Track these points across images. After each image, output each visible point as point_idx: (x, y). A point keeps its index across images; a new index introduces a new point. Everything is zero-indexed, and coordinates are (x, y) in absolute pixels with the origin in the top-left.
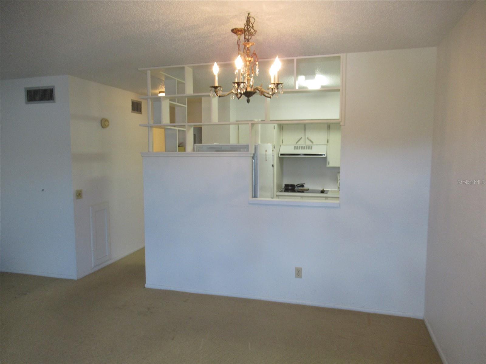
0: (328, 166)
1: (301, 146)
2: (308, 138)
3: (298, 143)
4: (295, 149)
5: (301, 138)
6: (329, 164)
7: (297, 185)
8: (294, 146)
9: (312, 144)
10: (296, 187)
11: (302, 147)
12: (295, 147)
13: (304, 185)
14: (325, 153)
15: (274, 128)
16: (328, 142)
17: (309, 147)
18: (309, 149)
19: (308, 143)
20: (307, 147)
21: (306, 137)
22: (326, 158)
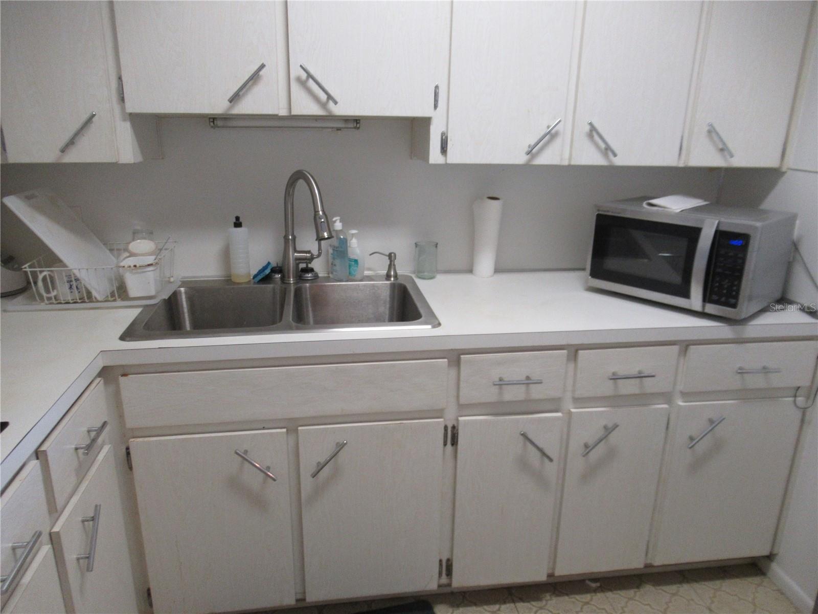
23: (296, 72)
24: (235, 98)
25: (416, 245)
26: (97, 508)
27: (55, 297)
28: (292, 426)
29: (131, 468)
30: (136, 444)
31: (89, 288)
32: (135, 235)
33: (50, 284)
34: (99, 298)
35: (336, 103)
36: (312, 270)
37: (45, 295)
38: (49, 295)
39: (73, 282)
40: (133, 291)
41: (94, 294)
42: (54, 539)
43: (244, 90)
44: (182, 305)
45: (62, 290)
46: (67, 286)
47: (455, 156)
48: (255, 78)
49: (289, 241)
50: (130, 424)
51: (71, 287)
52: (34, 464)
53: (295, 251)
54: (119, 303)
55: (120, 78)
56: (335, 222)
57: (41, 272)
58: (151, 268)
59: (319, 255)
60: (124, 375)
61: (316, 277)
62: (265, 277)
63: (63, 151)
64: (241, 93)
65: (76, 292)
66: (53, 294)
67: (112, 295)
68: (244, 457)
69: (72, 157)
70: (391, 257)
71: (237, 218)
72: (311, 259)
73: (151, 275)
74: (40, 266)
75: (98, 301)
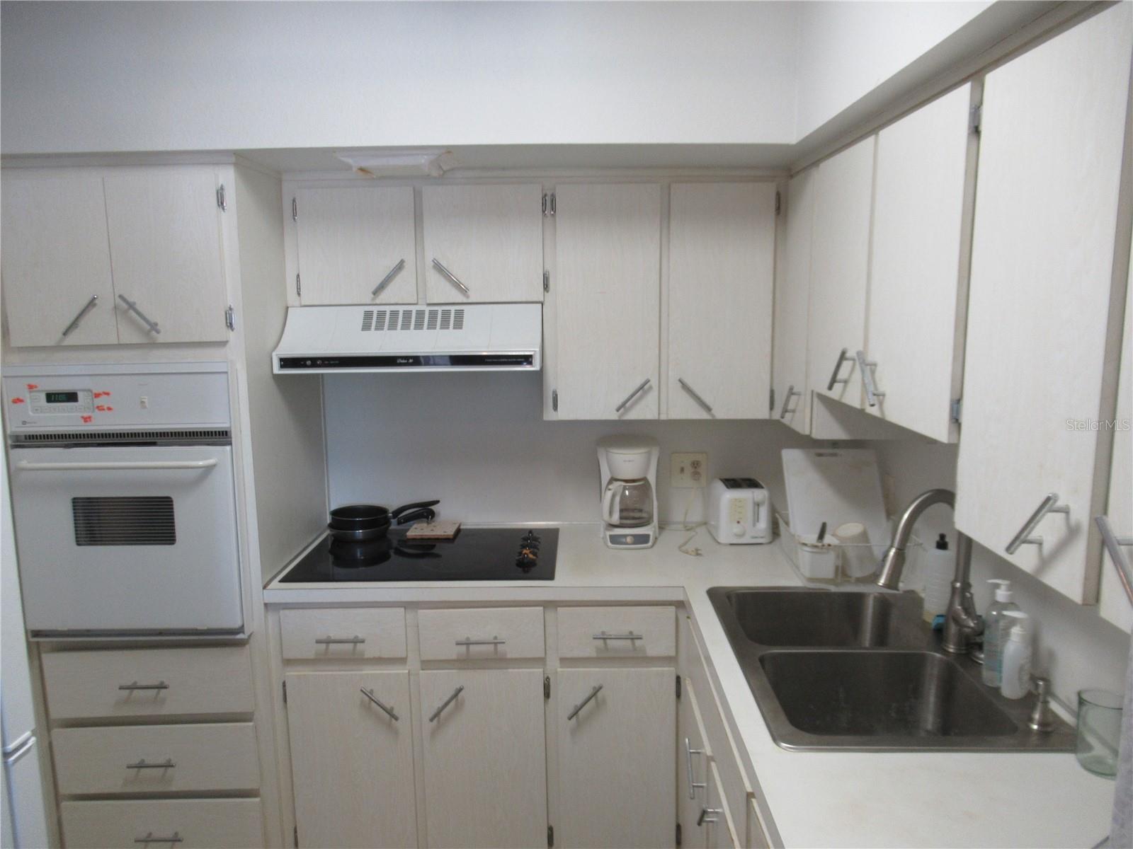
0: (550, 415)
1: (401, 309)
2: (438, 267)
3: (384, 297)
4: (366, 327)
5: (400, 266)
6: (555, 407)
7: (397, 513)
8: (359, 313)
9: (461, 299)
10: (394, 521)
11: (407, 315)
12: (368, 315)
13: (433, 508)
14: (531, 349)
15: (221, 203)
16: (546, 287)
17: (446, 315)
18: (445, 325)
19: (441, 291)
20: (433, 315)
21: (429, 256)
22: (539, 376)
71: (942, 537)
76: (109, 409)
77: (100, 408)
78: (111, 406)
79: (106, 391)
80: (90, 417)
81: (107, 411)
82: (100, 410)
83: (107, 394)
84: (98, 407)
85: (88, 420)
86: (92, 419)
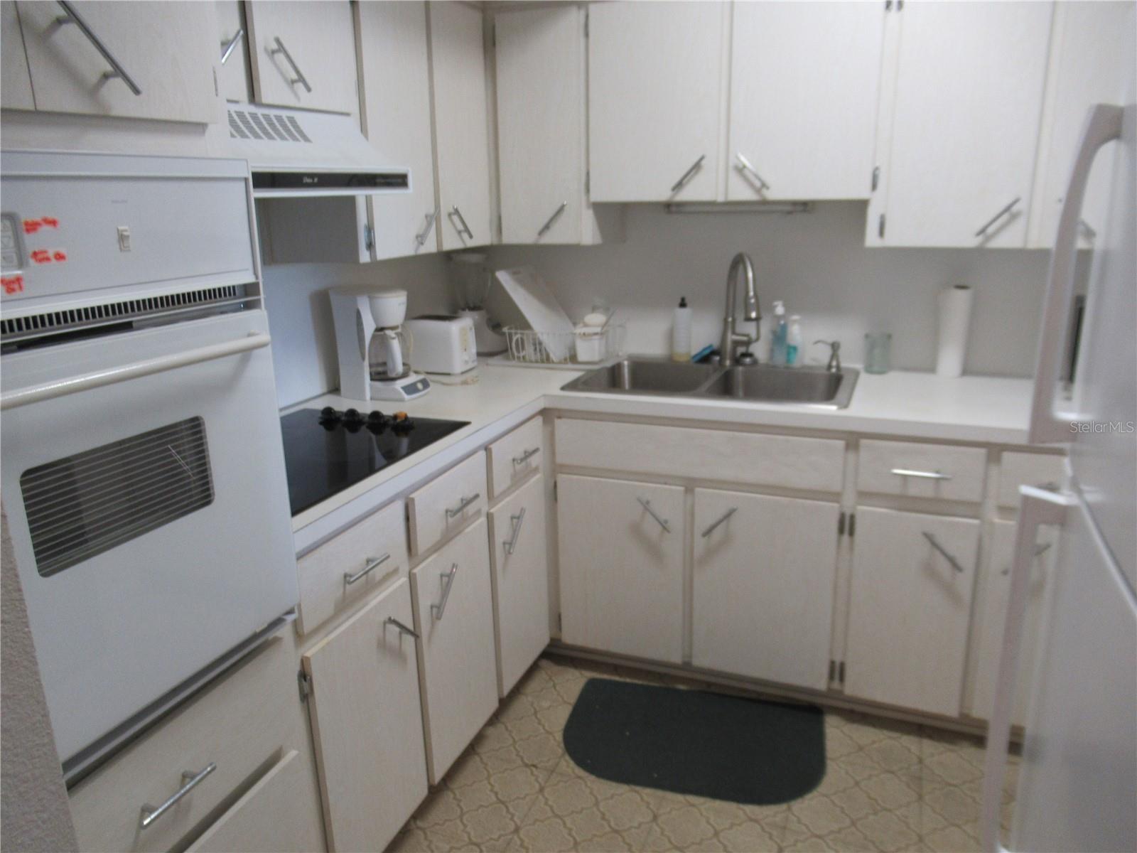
9: (293, 101)
23: (732, 162)
24: (679, 186)
25: (867, 336)
26: (523, 510)
27: (524, 357)
28: (690, 485)
29: (556, 499)
30: (561, 478)
31: (548, 350)
32: (594, 309)
33: (521, 345)
34: (555, 360)
35: (768, 188)
36: (750, 355)
37: (516, 354)
38: (519, 355)
39: (538, 345)
40: (582, 356)
41: (552, 356)
42: (490, 517)
43: (688, 177)
44: (624, 376)
45: (529, 351)
46: (532, 348)
47: (894, 239)
48: (697, 167)
49: (728, 325)
50: (559, 460)
51: (535, 349)
52: (482, 454)
53: (734, 333)
54: (570, 366)
55: (588, 174)
56: (776, 306)
57: (516, 334)
58: (596, 337)
59: (757, 339)
60: (559, 417)
61: (755, 362)
62: (705, 358)
63: (541, 233)
64: (684, 182)
65: (539, 354)
66: (522, 354)
67: (565, 359)
68: (646, 505)
69: (548, 239)
70: (835, 347)
71: (683, 300)
72: (748, 343)
73: (596, 343)
74: (516, 328)
75: (553, 362)
76: (59, 257)
77: (39, 256)
78: (63, 251)
79: (51, 216)
80: (18, 280)
81: (54, 261)
82: (41, 260)
83: (53, 223)
84: (35, 254)
85: (16, 286)
86: (24, 284)
